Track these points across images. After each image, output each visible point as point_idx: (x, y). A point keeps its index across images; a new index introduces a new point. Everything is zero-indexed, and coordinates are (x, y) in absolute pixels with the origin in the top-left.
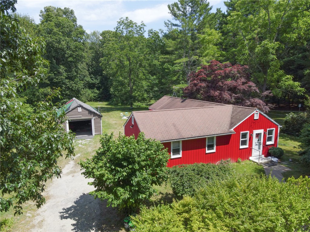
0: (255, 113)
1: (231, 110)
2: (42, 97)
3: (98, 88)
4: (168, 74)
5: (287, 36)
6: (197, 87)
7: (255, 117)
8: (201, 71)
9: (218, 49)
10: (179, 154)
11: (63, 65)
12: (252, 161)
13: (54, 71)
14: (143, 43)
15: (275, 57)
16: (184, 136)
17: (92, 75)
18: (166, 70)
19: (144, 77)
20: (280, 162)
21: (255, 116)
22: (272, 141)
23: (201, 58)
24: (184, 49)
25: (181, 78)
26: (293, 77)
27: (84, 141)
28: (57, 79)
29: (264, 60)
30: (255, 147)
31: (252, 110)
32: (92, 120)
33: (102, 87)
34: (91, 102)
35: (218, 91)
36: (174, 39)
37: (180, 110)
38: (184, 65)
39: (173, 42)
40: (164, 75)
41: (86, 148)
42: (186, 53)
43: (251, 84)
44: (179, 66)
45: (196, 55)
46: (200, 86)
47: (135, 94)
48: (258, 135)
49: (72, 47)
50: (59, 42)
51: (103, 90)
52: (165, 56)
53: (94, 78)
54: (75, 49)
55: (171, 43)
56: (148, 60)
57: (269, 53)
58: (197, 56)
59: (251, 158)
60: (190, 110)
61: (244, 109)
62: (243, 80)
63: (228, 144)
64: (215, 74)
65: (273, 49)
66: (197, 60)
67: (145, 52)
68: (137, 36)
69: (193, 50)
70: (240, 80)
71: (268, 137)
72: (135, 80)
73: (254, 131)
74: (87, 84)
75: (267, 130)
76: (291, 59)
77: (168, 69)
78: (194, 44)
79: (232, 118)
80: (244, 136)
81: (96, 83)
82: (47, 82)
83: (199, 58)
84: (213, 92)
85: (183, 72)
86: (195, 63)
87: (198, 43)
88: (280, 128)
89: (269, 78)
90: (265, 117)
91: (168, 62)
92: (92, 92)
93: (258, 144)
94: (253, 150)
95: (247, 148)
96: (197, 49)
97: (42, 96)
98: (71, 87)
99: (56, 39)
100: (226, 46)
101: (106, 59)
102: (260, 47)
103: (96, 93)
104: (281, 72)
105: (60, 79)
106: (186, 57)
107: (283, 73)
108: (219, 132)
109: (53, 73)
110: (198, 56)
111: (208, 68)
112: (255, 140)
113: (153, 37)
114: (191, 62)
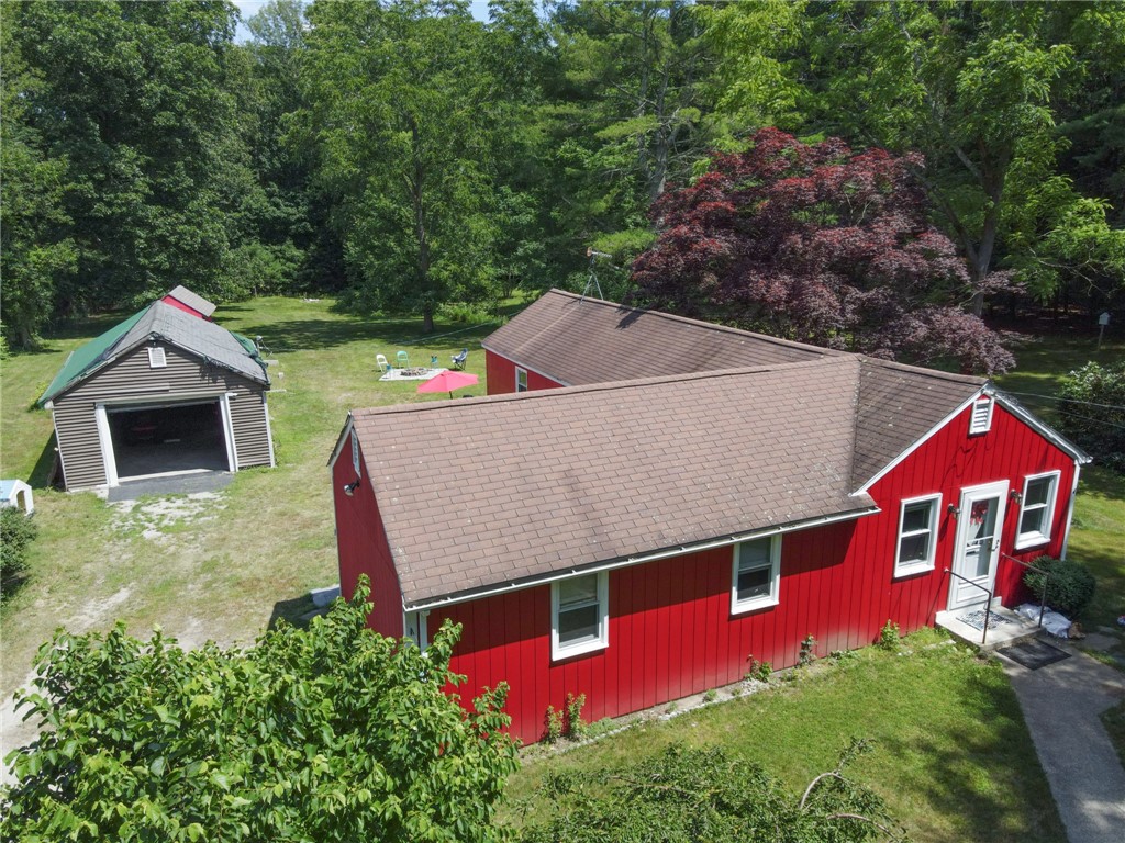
0: (976, 403)
1: (854, 382)
2: (42, 284)
3: (301, 240)
4: (574, 184)
5: (1096, 22)
6: (691, 256)
7: (973, 424)
8: (708, 182)
9: (784, 73)
10: (597, 635)
11: (131, 142)
12: (949, 632)
13: (95, 171)
14: (468, 48)
15: (1046, 114)
16: (619, 544)
17: (272, 183)
18: (567, 169)
19: (475, 198)
20: (1078, 635)
21: (974, 420)
22: (1043, 528)
23: (709, 119)
24: (641, 78)
25: (629, 202)
26: (1108, 206)
27: (180, 502)
28: (109, 204)
29: (996, 130)
30: (964, 564)
31: (963, 388)
32: (222, 403)
33: (315, 235)
34: (274, 298)
35: (787, 278)
36: (600, 31)
37: (605, 394)
38: (642, 146)
39: (593, 43)
40: (558, 192)
41: (172, 549)
42: (651, 97)
43: (937, 240)
44: (620, 152)
45: (693, 104)
46: (704, 252)
47: (440, 270)
48: (982, 509)
49: (170, 65)
50: (107, 44)
51: (319, 246)
52: (562, 109)
53: (280, 197)
54: (181, 76)
55: (584, 47)
56: (491, 123)
57: (1020, 99)
58: (694, 110)
59: (942, 618)
60: (655, 389)
61: (920, 378)
62: (900, 222)
63: (841, 560)
64: (773, 195)
65: (1040, 75)
66: (695, 125)
67: (475, 90)
68: (441, 16)
69: (679, 82)
70: (887, 223)
71: (1025, 512)
72: (438, 211)
73: (964, 490)
74: (254, 221)
75: (1024, 480)
76: (1086, 125)
77: (577, 163)
78: (684, 57)
79: (857, 426)
80: (918, 516)
81: (293, 219)
82: (63, 219)
83: (703, 115)
84: (762, 283)
85: (636, 178)
86: (686, 141)
87: (701, 49)
88: (1081, 466)
89: (1006, 211)
90: (1019, 420)
91: (575, 133)
92: (277, 257)
93: (977, 548)
94: (955, 581)
95: (928, 573)
96: (695, 75)
97: (43, 278)
98: (173, 239)
99: (94, 32)
100: (824, 61)
101: (305, 116)
102: (981, 65)
103: (291, 260)
104: (1058, 183)
105: (120, 206)
106: (648, 110)
107: (1067, 187)
108: (800, 507)
109: (91, 178)
110: (698, 107)
111: (743, 166)
112: (966, 530)
113: (509, 23)
114: (669, 133)
